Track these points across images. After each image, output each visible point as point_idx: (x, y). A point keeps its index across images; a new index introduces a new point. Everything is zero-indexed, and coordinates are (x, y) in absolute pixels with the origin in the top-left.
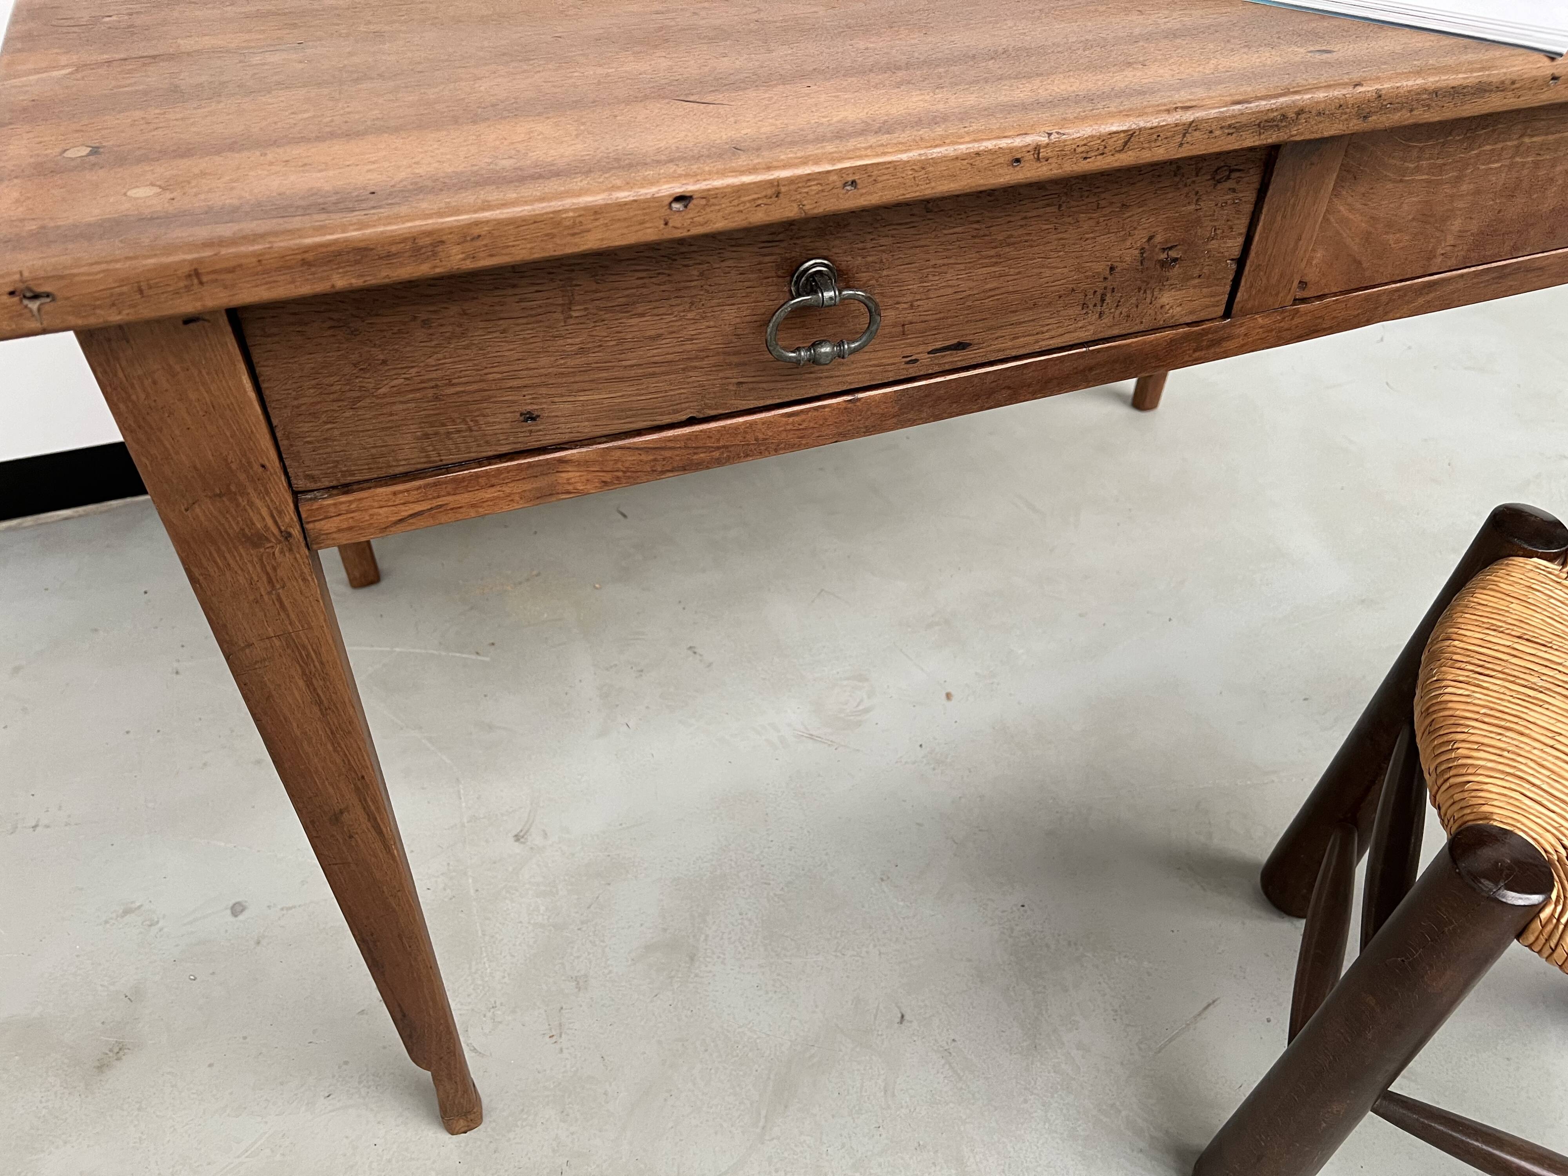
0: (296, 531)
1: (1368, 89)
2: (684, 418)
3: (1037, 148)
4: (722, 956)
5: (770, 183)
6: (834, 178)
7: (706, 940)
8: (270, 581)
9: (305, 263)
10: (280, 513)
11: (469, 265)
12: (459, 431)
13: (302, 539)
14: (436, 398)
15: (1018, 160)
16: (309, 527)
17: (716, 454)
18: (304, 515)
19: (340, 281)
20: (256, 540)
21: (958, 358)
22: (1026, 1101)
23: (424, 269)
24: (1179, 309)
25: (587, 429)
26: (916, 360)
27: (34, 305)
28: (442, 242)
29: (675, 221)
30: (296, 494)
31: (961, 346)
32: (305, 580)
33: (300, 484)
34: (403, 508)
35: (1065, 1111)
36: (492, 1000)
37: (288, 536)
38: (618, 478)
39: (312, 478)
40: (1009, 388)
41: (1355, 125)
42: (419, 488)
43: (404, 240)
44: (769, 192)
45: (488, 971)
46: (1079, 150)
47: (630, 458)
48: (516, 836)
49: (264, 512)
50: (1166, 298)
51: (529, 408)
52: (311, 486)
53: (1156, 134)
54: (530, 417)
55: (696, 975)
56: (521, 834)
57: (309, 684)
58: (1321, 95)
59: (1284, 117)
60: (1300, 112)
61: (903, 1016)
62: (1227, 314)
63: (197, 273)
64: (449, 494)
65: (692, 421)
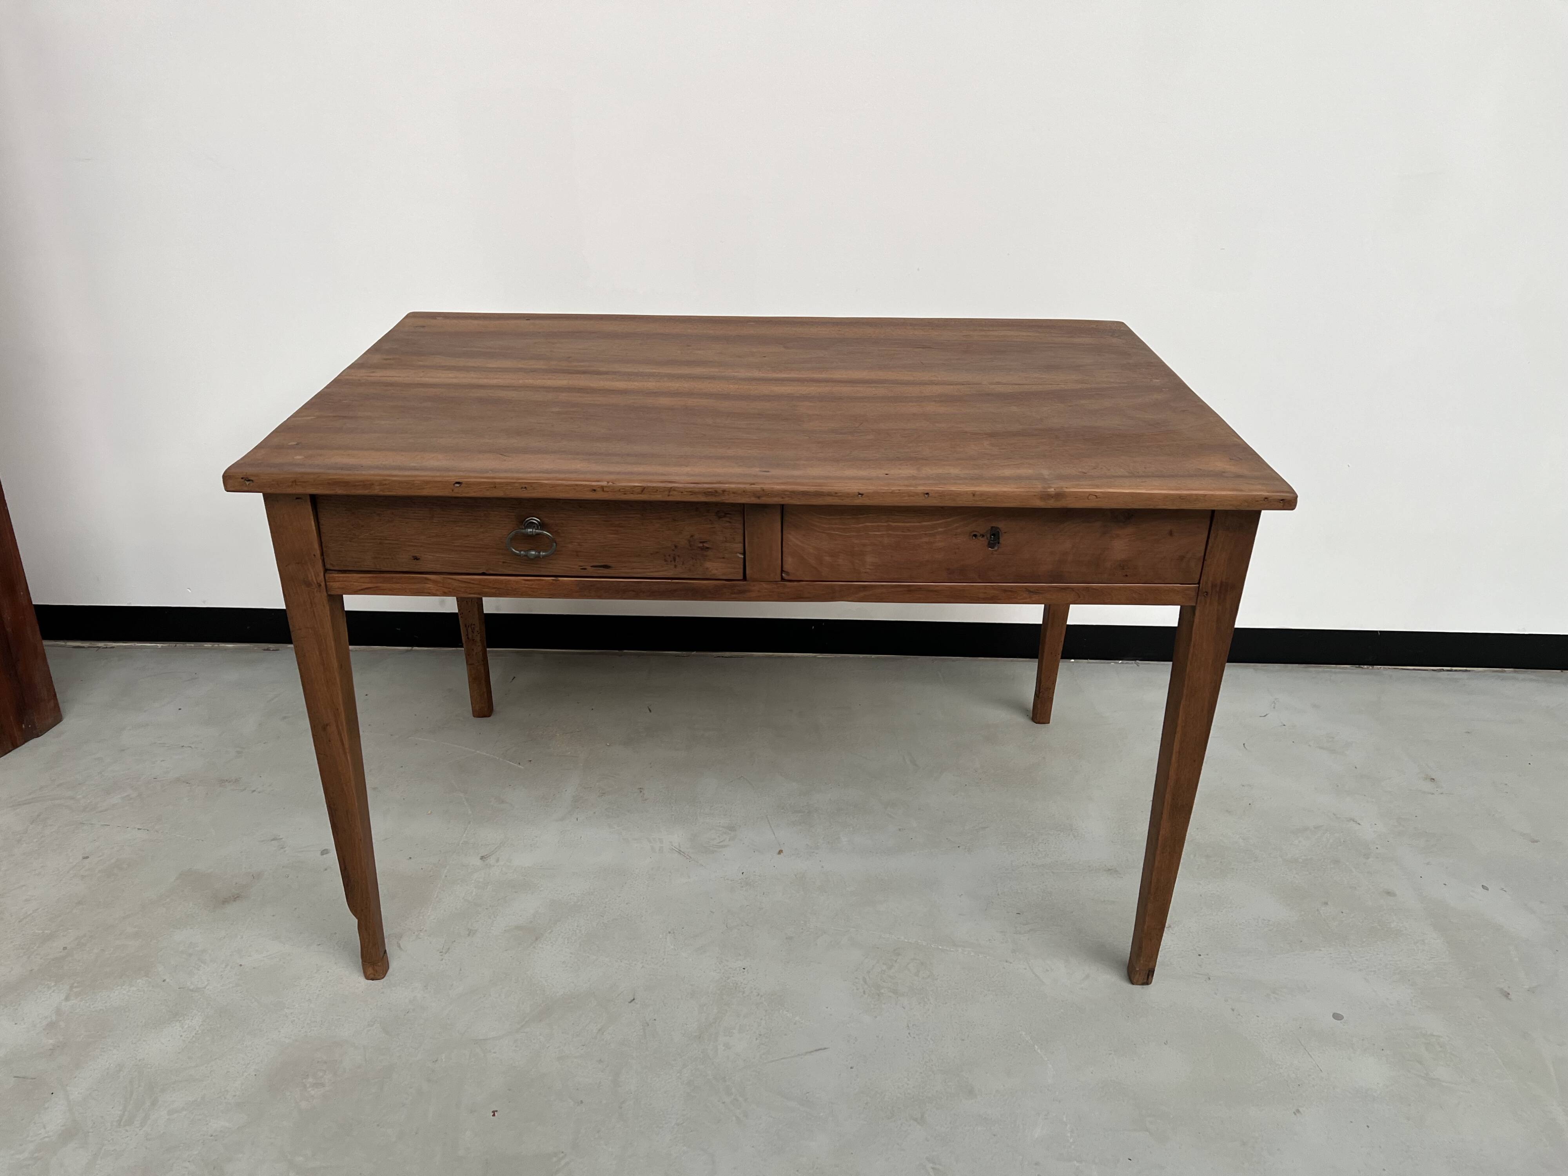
0: (323, 584)
1: (758, 487)
2: (481, 572)
3: (602, 487)
4: (554, 943)
5: (491, 483)
6: (517, 485)
7: (550, 933)
8: (311, 603)
9: (329, 483)
10: (318, 575)
11: (381, 493)
12: (388, 559)
13: (324, 588)
14: (380, 543)
15: (595, 490)
16: (328, 583)
17: (494, 591)
18: (326, 578)
19: (340, 491)
20: (308, 584)
21: (605, 572)
22: (675, 1060)
23: (366, 492)
24: (716, 571)
25: (438, 568)
26: (585, 569)
27: (247, 483)
28: (373, 484)
29: (456, 490)
30: (326, 570)
31: (606, 567)
32: (324, 606)
33: (328, 566)
34: (363, 584)
35: (693, 1071)
36: (422, 927)
37: (320, 585)
38: (450, 592)
39: (331, 564)
40: (633, 591)
41: (754, 500)
42: (369, 577)
43: (361, 481)
44: (492, 486)
45: (429, 914)
46: (621, 490)
47: (456, 584)
48: (482, 857)
49: (313, 573)
50: (708, 564)
51: (417, 555)
52: (332, 568)
53: (656, 490)
54: (416, 558)
55: (534, 947)
56: (486, 857)
57: (321, 654)
58: (733, 486)
59: (716, 492)
60: (724, 491)
61: (634, 999)
62: (745, 578)
63: (295, 481)
64: (381, 583)
65: (483, 574)
